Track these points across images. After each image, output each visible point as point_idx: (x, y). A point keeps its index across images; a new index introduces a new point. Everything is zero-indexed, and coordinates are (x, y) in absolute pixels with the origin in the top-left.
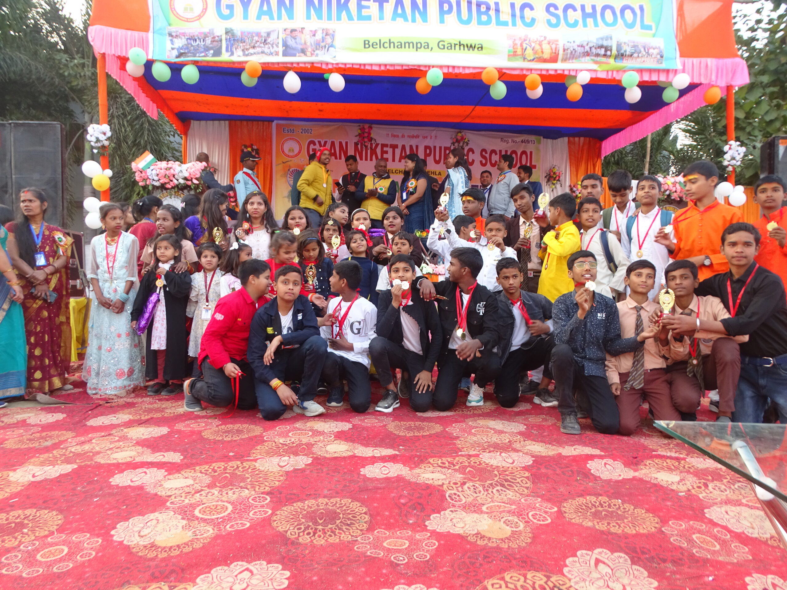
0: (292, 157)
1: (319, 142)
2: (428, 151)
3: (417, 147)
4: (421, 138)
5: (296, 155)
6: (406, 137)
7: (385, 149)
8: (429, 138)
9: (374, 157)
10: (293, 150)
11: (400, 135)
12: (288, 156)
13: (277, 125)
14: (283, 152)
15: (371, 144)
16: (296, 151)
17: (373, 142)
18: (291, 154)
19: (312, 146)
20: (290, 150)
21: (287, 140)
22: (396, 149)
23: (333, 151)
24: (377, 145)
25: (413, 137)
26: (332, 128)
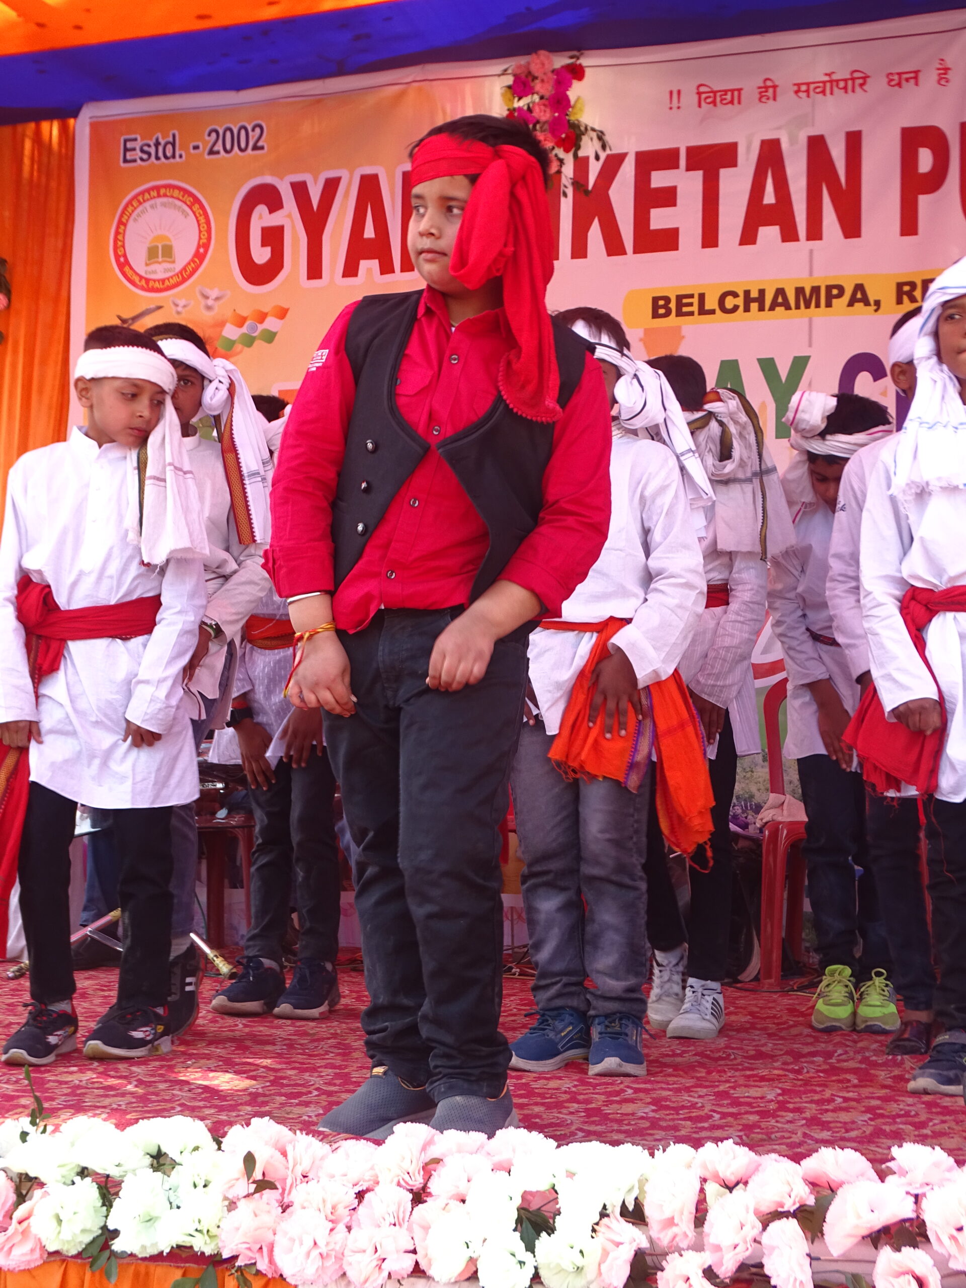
0: (164, 286)
1: (300, 190)
2: (925, 160)
3: (854, 141)
4: (877, 85)
5: (184, 276)
6: (787, 96)
7: (659, 179)
8: (929, 78)
9: (595, 233)
10: (168, 251)
11: (750, 86)
12: (149, 285)
13: (95, 127)
14: (123, 264)
15: (581, 165)
16: (184, 254)
17: (589, 147)
18: (159, 271)
19: (261, 218)
20: (152, 253)
21: (139, 199)
22: (725, 174)
23: (369, 232)
24: (613, 164)
25: (829, 86)
26: (371, 100)
